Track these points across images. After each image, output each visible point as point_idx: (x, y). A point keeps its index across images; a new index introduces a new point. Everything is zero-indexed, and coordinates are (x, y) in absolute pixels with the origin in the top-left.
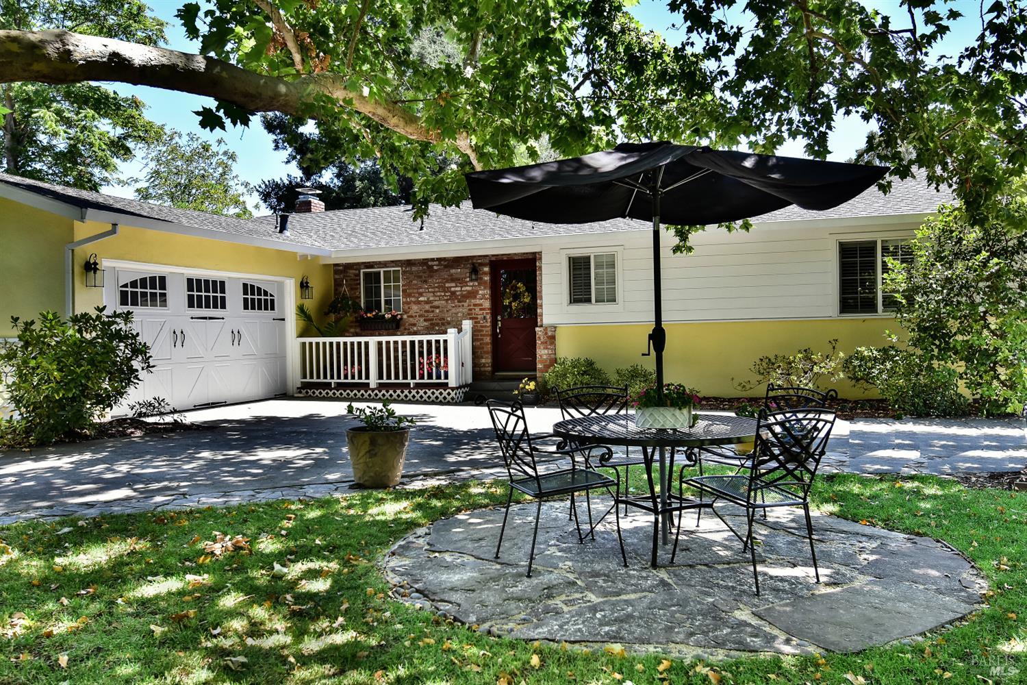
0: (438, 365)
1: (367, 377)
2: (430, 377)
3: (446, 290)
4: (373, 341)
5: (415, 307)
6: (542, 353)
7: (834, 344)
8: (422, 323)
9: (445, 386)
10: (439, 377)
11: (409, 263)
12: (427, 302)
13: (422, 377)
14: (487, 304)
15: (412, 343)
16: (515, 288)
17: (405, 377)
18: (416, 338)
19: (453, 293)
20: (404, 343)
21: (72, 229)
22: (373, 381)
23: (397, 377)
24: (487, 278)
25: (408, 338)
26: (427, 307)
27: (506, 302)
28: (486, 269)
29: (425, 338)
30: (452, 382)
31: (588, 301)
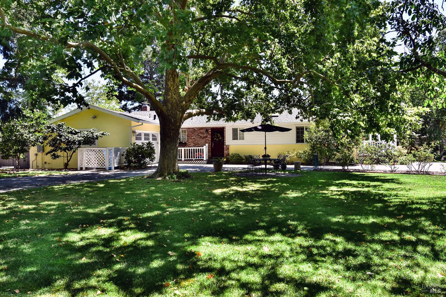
0: (201, 155)
1: (181, 158)
2: (199, 158)
3: (199, 136)
4: (183, 149)
5: (190, 140)
6: (225, 152)
7: (294, 150)
8: (192, 144)
9: (203, 160)
10: (201, 158)
11: (189, 128)
12: (193, 139)
13: (196, 158)
14: (210, 139)
15: (189, 149)
16: (217, 135)
17: (192, 158)
18: (190, 148)
19: (201, 136)
20: (187, 149)
21: (131, 123)
22: (183, 159)
23: (190, 158)
24: (210, 133)
25: (188, 148)
26: (194, 140)
27: (215, 139)
28: (210, 130)
29: (193, 148)
30: (205, 159)
31: (237, 139)
